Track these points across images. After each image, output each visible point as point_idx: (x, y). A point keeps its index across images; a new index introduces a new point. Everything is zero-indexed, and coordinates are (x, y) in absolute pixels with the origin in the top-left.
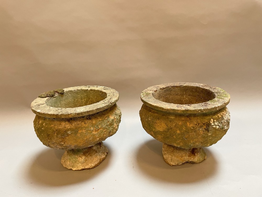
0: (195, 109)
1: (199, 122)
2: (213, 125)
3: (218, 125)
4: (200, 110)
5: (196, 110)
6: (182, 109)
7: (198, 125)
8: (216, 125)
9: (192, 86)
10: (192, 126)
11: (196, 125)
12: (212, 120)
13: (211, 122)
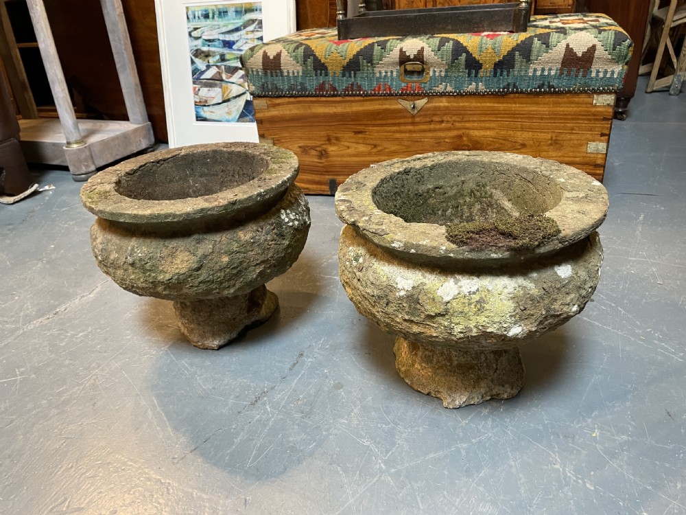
0: (248, 195)
2: (288, 222)
3: (296, 219)
4: (259, 195)
5: (250, 197)
6: (220, 202)
8: (293, 221)
9: (203, 152)
12: (283, 211)
13: (283, 217)
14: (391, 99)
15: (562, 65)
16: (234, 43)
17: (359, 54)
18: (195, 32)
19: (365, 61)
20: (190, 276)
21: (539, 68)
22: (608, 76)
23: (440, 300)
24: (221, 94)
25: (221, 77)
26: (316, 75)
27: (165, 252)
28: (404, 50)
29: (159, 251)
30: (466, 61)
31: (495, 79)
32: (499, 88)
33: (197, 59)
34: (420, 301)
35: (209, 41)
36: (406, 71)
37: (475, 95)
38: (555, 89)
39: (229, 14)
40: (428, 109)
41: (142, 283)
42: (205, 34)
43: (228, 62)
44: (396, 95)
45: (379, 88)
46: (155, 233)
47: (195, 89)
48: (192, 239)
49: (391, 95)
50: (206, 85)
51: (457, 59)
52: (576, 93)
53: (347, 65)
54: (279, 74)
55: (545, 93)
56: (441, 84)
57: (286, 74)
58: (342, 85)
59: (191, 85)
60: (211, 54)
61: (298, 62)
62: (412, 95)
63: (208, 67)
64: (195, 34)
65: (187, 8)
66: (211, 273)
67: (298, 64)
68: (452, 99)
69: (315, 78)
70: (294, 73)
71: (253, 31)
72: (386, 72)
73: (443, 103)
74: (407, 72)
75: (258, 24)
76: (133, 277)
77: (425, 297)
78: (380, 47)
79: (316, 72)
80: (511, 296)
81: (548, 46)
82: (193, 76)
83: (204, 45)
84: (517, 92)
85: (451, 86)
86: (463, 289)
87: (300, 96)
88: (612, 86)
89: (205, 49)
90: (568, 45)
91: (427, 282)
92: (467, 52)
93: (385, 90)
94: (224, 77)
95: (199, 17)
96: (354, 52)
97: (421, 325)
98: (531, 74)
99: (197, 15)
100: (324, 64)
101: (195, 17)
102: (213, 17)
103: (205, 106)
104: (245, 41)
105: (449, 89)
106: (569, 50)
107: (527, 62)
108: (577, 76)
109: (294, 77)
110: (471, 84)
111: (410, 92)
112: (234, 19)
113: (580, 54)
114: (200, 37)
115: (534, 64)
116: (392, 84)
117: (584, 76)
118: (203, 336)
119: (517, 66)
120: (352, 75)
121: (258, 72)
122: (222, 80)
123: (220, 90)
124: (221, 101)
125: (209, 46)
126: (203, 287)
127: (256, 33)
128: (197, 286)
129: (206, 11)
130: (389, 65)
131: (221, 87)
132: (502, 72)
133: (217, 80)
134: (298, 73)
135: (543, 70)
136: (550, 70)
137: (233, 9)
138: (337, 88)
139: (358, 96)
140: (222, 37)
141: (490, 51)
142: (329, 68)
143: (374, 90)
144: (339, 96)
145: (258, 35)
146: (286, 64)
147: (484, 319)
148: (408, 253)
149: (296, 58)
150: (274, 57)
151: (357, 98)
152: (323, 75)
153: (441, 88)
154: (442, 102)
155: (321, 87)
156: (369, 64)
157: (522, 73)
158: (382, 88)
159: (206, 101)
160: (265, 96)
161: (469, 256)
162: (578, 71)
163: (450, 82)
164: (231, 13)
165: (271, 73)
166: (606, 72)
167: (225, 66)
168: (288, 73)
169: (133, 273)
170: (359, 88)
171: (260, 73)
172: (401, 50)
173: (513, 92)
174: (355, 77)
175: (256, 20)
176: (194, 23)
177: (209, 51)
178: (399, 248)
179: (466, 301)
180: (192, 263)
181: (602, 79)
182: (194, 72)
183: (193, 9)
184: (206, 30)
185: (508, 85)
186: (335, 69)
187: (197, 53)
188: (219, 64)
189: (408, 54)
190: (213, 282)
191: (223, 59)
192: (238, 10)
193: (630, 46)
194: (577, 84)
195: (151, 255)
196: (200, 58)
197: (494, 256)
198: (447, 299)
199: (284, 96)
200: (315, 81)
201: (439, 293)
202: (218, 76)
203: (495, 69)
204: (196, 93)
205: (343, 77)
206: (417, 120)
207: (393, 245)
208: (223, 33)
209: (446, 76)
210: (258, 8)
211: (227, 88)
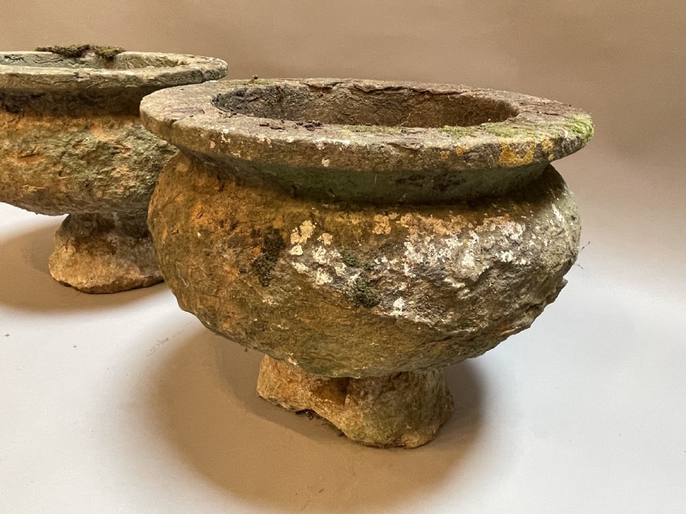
1: (240, 216)
2: (296, 258)
3: (331, 272)
7: (227, 226)
8: (316, 266)
10: (201, 226)
11: (222, 223)
12: (308, 227)
13: (295, 238)
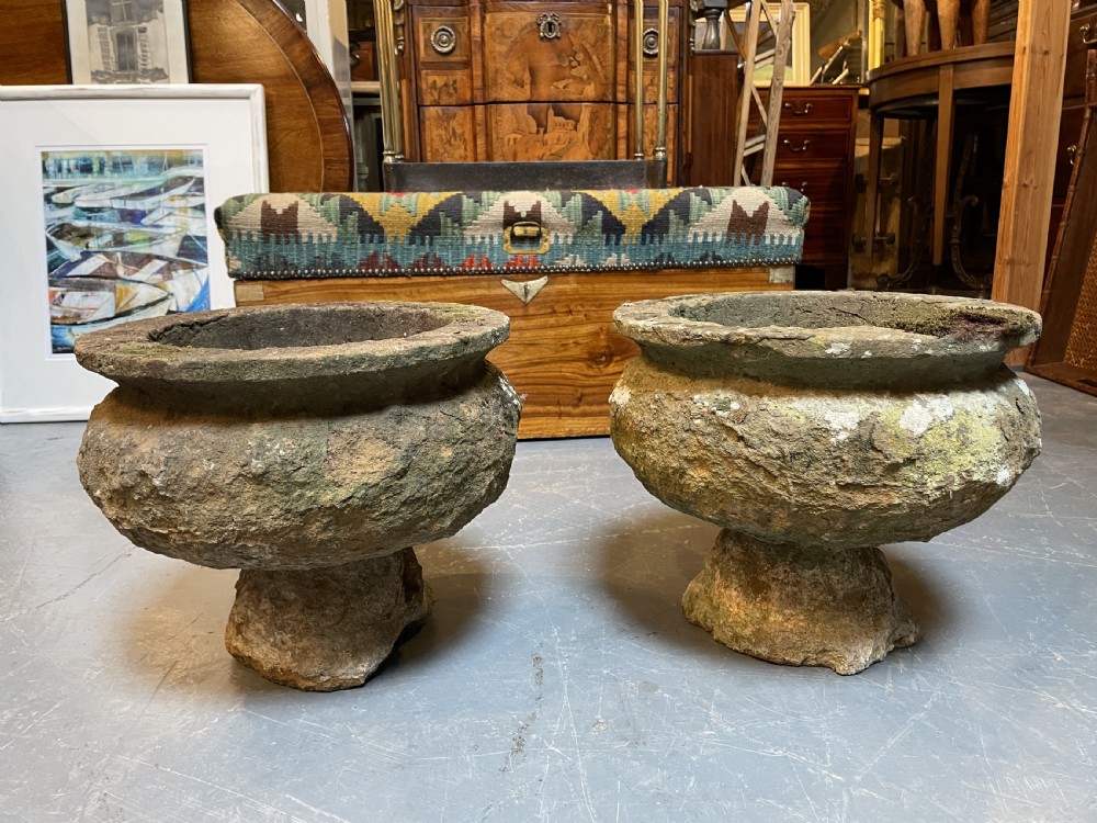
9: (272, 314)
14: (489, 280)
15: (729, 229)
16: (144, 214)
17: (438, 208)
18: (61, 195)
19: (449, 220)
20: (387, 489)
21: (700, 232)
22: (785, 243)
23: (909, 435)
24: (112, 301)
25: (115, 271)
26: (362, 242)
27: (337, 443)
28: (510, 205)
29: (323, 441)
30: (603, 221)
31: (644, 248)
32: (650, 260)
33: (60, 241)
34: (876, 443)
35: (90, 210)
36: (513, 235)
37: (616, 271)
38: (721, 260)
39: (136, 166)
40: (548, 294)
41: (275, 519)
42: (82, 198)
43: (130, 246)
44: (499, 273)
45: (471, 261)
46: (305, 409)
47: (52, 295)
48: (387, 414)
49: (490, 273)
50: (79, 287)
51: (591, 218)
52: (748, 266)
53: (419, 224)
54: (293, 240)
55: (710, 267)
56: (567, 255)
57: (305, 240)
58: (409, 257)
59: (45, 289)
60: (93, 232)
61: (330, 220)
62: (524, 272)
63: (86, 255)
64: (59, 198)
65: (45, 155)
66: (425, 481)
67: (331, 224)
68: (584, 278)
69: (360, 245)
70: (320, 238)
71: (184, 196)
72: (483, 238)
73: (570, 285)
74: (515, 239)
75: (195, 184)
76: (251, 508)
77: (884, 435)
78: (471, 200)
79: (363, 237)
80: (993, 418)
81: (710, 203)
82: (50, 270)
83: (77, 217)
84: (674, 267)
85: (582, 258)
86: (936, 412)
87: (331, 277)
88: (790, 256)
89: (82, 223)
90: (735, 203)
91: (880, 410)
92: (604, 209)
93: (480, 265)
94: (121, 271)
95: (69, 171)
96: (431, 206)
97: (871, 491)
98: (690, 241)
99: (65, 164)
100: (378, 223)
101: (60, 170)
102: (101, 170)
103: (75, 324)
104: (166, 212)
105: (579, 263)
106: (737, 209)
107: (685, 224)
108: (747, 244)
109: (321, 245)
110: (610, 256)
111: (520, 268)
112: (146, 176)
113: (750, 214)
114: (71, 204)
115: (694, 226)
116: (492, 256)
117: (756, 243)
118: (333, 659)
119: (672, 229)
120: (427, 241)
121: (250, 235)
122: (116, 277)
123: (111, 294)
124: (112, 315)
125: (89, 218)
126: (406, 513)
127: (190, 199)
128: (395, 513)
129: (85, 160)
130: (487, 225)
131: (113, 290)
132: (652, 238)
133: (106, 278)
134: (329, 237)
135: (706, 235)
136: (715, 235)
137: (144, 159)
138: (399, 262)
139: (435, 275)
140: (118, 205)
141: (635, 208)
142: (387, 230)
143: (463, 266)
144: (403, 275)
145: (196, 201)
146: (307, 223)
147: (970, 458)
148: (860, 359)
149: (326, 213)
150: (285, 212)
151: (432, 279)
152: (375, 241)
153: (566, 262)
154: (568, 283)
155: (371, 261)
156: (456, 225)
157: (680, 239)
158: (476, 263)
159: (78, 316)
160: (261, 278)
161: (954, 351)
162: (748, 238)
163: (581, 252)
164: (140, 164)
165: (278, 237)
166: (782, 238)
167: (123, 253)
168: (311, 237)
169: (256, 498)
170: (438, 262)
171: (255, 239)
172: (506, 205)
173: (667, 267)
174: (431, 244)
175: (191, 178)
176: (60, 180)
177: (89, 227)
178: (842, 353)
179: (944, 432)
180: (393, 462)
181: (778, 247)
182: (51, 266)
183: (58, 156)
184: (84, 191)
185: (662, 256)
186: (396, 233)
187: (62, 231)
188: (110, 250)
189: (517, 210)
190: (425, 503)
191: (119, 240)
192: (155, 160)
193: (807, 205)
194: (748, 253)
195: (308, 450)
196: (69, 240)
197: (983, 348)
198: (919, 431)
199: (300, 278)
200: (359, 252)
201: (903, 424)
202: (106, 270)
203: (643, 234)
204: (55, 301)
205: (410, 244)
206: (532, 311)
207: (829, 351)
208: (121, 198)
209: (574, 243)
210: (196, 160)
211: (127, 291)
